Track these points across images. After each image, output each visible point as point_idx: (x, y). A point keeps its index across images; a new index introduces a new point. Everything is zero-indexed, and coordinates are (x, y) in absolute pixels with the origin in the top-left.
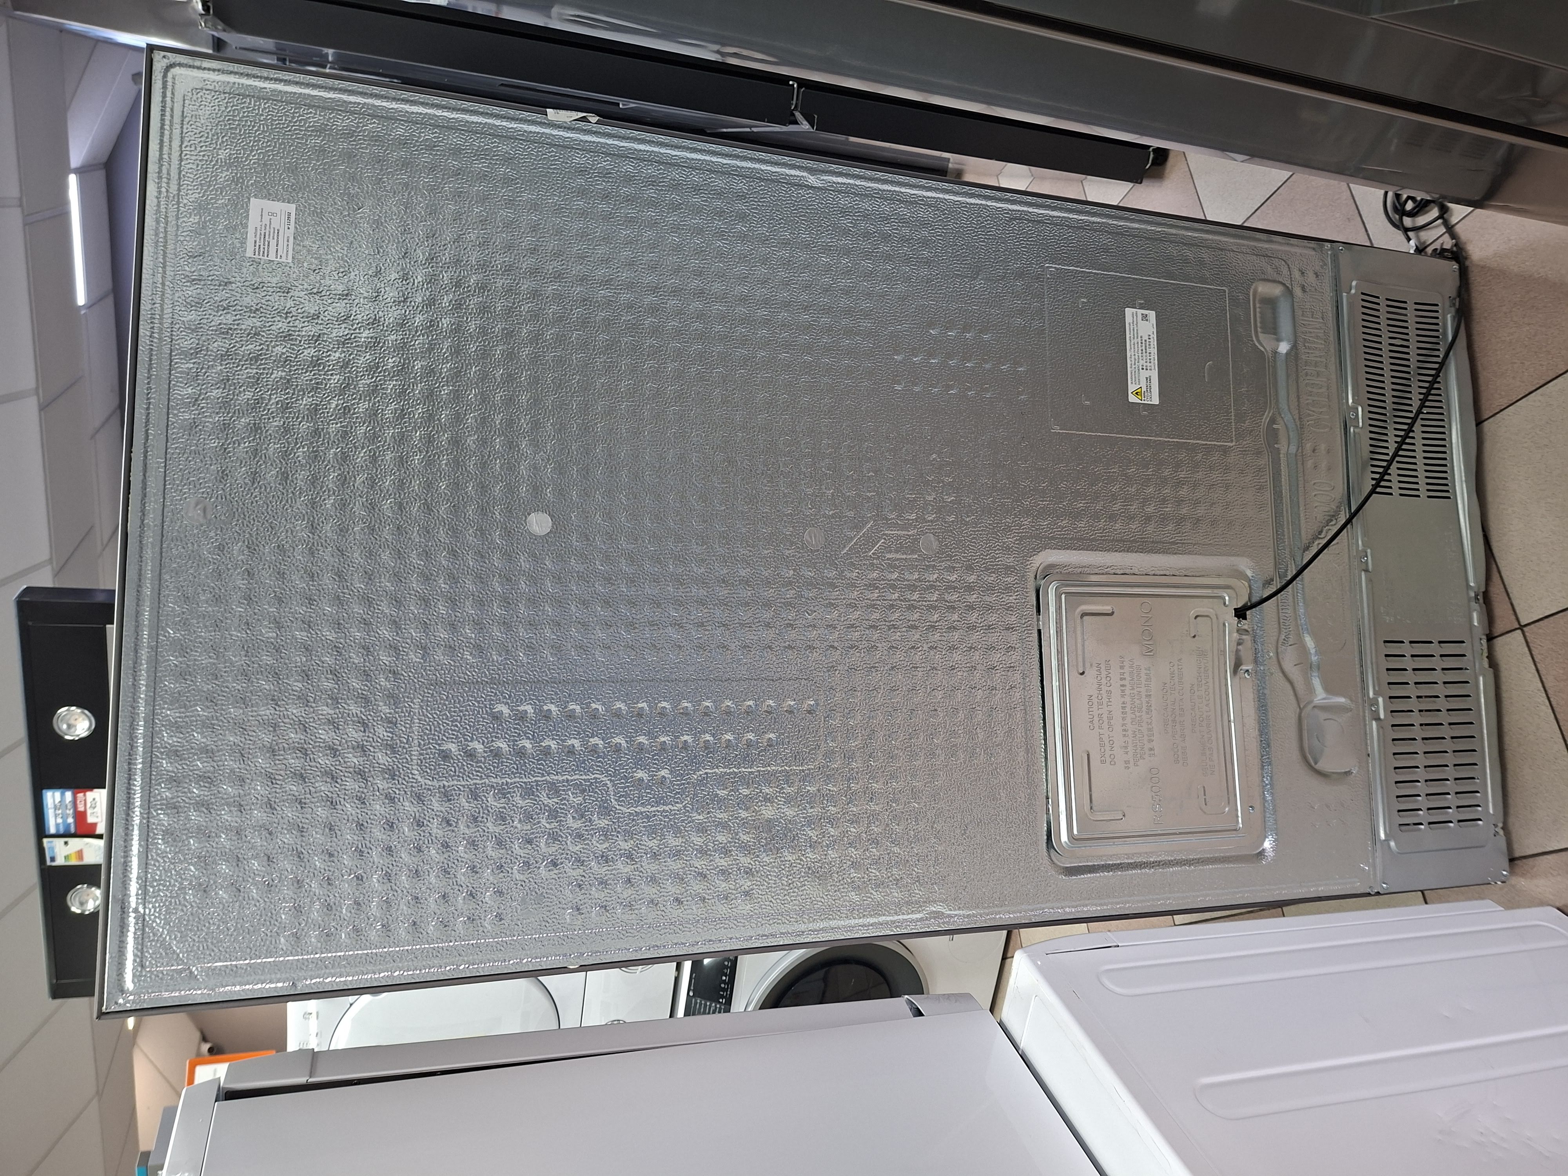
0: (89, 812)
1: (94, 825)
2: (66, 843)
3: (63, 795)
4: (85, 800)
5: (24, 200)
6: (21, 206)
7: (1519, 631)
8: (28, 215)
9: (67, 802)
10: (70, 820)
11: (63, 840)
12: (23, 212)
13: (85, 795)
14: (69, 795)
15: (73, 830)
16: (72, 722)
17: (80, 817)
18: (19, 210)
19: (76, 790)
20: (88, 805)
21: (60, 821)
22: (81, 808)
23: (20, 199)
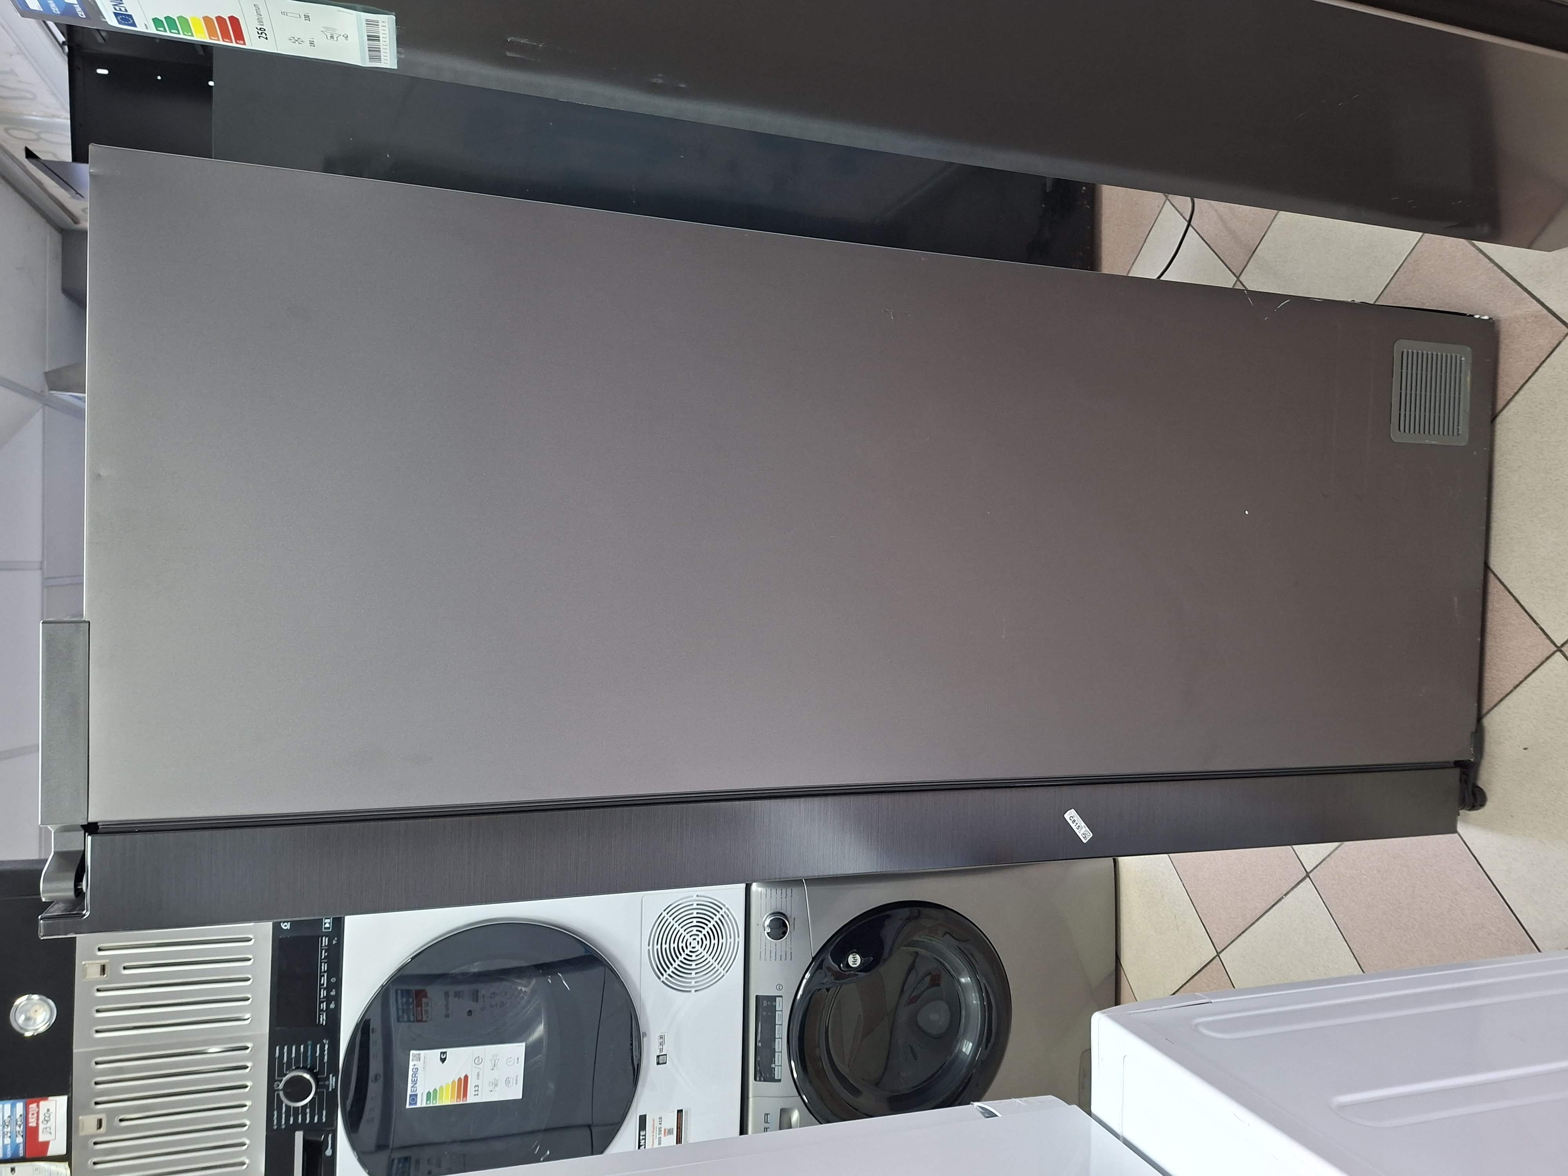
0: (41, 1127)
1: (46, 1144)
2: (13, 1170)
3: (13, 1107)
4: (38, 1113)
5: (45, 564)
6: (41, 569)
7: (1558, 653)
8: (46, 579)
9: (18, 1116)
10: (20, 1140)
11: (9, 1166)
12: (43, 574)
13: (38, 1106)
14: (20, 1106)
15: (21, 1153)
16: (31, 1014)
17: (31, 1133)
18: (39, 572)
19: (28, 1100)
20: (41, 1118)
21: (8, 1141)
22: (32, 1123)
23: (42, 562)
